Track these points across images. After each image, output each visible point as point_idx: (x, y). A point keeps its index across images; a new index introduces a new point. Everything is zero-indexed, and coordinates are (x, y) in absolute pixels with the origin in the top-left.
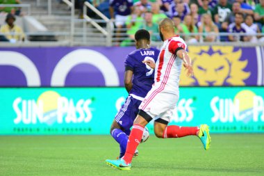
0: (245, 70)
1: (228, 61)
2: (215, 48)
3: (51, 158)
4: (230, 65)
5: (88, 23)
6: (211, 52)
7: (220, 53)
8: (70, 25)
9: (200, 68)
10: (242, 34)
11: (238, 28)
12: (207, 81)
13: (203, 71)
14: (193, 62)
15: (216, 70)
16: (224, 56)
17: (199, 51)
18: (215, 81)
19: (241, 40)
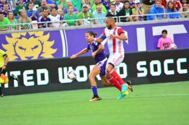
0: (53, 47)
1: (41, 42)
4: (42, 44)
7: (35, 37)
9: (21, 48)
10: (48, 22)
11: (45, 19)
12: (26, 57)
13: (24, 50)
14: (15, 44)
15: (32, 49)
16: (37, 39)
17: (19, 36)
18: (32, 57)
19: (48, 26)
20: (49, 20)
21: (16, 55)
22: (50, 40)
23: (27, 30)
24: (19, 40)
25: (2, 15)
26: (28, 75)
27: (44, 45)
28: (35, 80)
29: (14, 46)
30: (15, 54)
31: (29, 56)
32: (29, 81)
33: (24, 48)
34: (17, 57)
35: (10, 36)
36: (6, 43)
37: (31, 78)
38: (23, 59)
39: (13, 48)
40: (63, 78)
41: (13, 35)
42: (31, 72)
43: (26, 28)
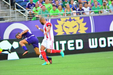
0: (85, 26)
1: (78, 23)
2: (72, 18)
3: (6, 70)
4: (79, 25)
5: (17, 12)
6: (70, 20)
7: (75, 20)
8: (10, 13)
9: (66, 27)
10: (82, 11)
11: (81, 10)
12: (70, 33)
13: (68, 28)
14: (63, 25)
15: (73, 28)
16: (76, 21)
17: (65, 20)
18: (73, 32)
19: (83, 14)
20: (83, 10)
21: (64, 31)
22: (84, 22)
23: (70, 16)
24: (65, 22)
25: (55, 7)
26: (71, 43)
27: (80, 25)
28: (75, 46)
29: (62, 26)
30: (62, 30)
31: (71, 32)
32: (71, 47)
33: (68, 27)
34: (64, 33)
35: (59, 20)
36: (57, 24)
37: (73, 45)
38: (68, 33)
39: (62, 27)
40: (92, 45)
41: (61, 19)
42: (73, 41)
43: (70, 15)
